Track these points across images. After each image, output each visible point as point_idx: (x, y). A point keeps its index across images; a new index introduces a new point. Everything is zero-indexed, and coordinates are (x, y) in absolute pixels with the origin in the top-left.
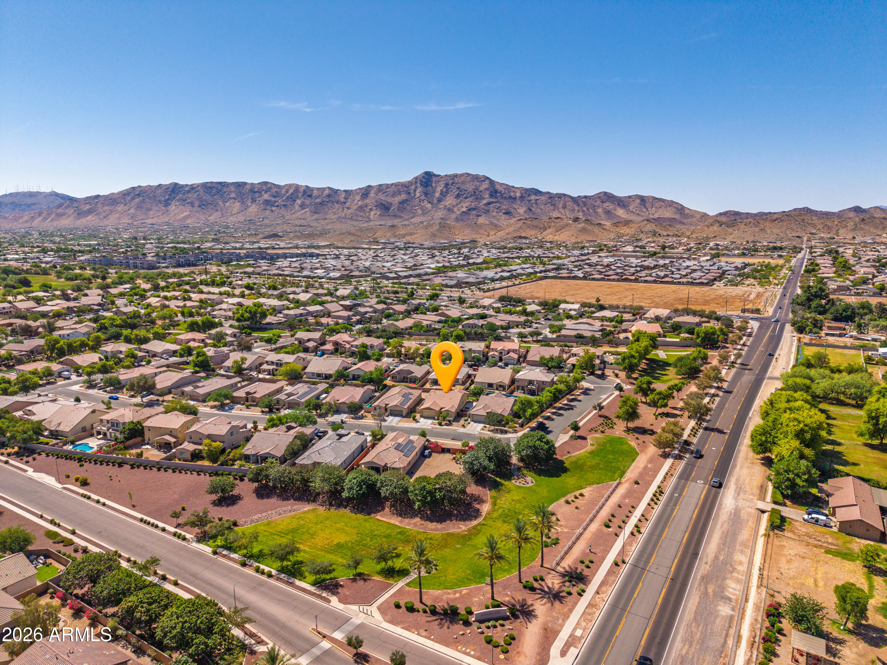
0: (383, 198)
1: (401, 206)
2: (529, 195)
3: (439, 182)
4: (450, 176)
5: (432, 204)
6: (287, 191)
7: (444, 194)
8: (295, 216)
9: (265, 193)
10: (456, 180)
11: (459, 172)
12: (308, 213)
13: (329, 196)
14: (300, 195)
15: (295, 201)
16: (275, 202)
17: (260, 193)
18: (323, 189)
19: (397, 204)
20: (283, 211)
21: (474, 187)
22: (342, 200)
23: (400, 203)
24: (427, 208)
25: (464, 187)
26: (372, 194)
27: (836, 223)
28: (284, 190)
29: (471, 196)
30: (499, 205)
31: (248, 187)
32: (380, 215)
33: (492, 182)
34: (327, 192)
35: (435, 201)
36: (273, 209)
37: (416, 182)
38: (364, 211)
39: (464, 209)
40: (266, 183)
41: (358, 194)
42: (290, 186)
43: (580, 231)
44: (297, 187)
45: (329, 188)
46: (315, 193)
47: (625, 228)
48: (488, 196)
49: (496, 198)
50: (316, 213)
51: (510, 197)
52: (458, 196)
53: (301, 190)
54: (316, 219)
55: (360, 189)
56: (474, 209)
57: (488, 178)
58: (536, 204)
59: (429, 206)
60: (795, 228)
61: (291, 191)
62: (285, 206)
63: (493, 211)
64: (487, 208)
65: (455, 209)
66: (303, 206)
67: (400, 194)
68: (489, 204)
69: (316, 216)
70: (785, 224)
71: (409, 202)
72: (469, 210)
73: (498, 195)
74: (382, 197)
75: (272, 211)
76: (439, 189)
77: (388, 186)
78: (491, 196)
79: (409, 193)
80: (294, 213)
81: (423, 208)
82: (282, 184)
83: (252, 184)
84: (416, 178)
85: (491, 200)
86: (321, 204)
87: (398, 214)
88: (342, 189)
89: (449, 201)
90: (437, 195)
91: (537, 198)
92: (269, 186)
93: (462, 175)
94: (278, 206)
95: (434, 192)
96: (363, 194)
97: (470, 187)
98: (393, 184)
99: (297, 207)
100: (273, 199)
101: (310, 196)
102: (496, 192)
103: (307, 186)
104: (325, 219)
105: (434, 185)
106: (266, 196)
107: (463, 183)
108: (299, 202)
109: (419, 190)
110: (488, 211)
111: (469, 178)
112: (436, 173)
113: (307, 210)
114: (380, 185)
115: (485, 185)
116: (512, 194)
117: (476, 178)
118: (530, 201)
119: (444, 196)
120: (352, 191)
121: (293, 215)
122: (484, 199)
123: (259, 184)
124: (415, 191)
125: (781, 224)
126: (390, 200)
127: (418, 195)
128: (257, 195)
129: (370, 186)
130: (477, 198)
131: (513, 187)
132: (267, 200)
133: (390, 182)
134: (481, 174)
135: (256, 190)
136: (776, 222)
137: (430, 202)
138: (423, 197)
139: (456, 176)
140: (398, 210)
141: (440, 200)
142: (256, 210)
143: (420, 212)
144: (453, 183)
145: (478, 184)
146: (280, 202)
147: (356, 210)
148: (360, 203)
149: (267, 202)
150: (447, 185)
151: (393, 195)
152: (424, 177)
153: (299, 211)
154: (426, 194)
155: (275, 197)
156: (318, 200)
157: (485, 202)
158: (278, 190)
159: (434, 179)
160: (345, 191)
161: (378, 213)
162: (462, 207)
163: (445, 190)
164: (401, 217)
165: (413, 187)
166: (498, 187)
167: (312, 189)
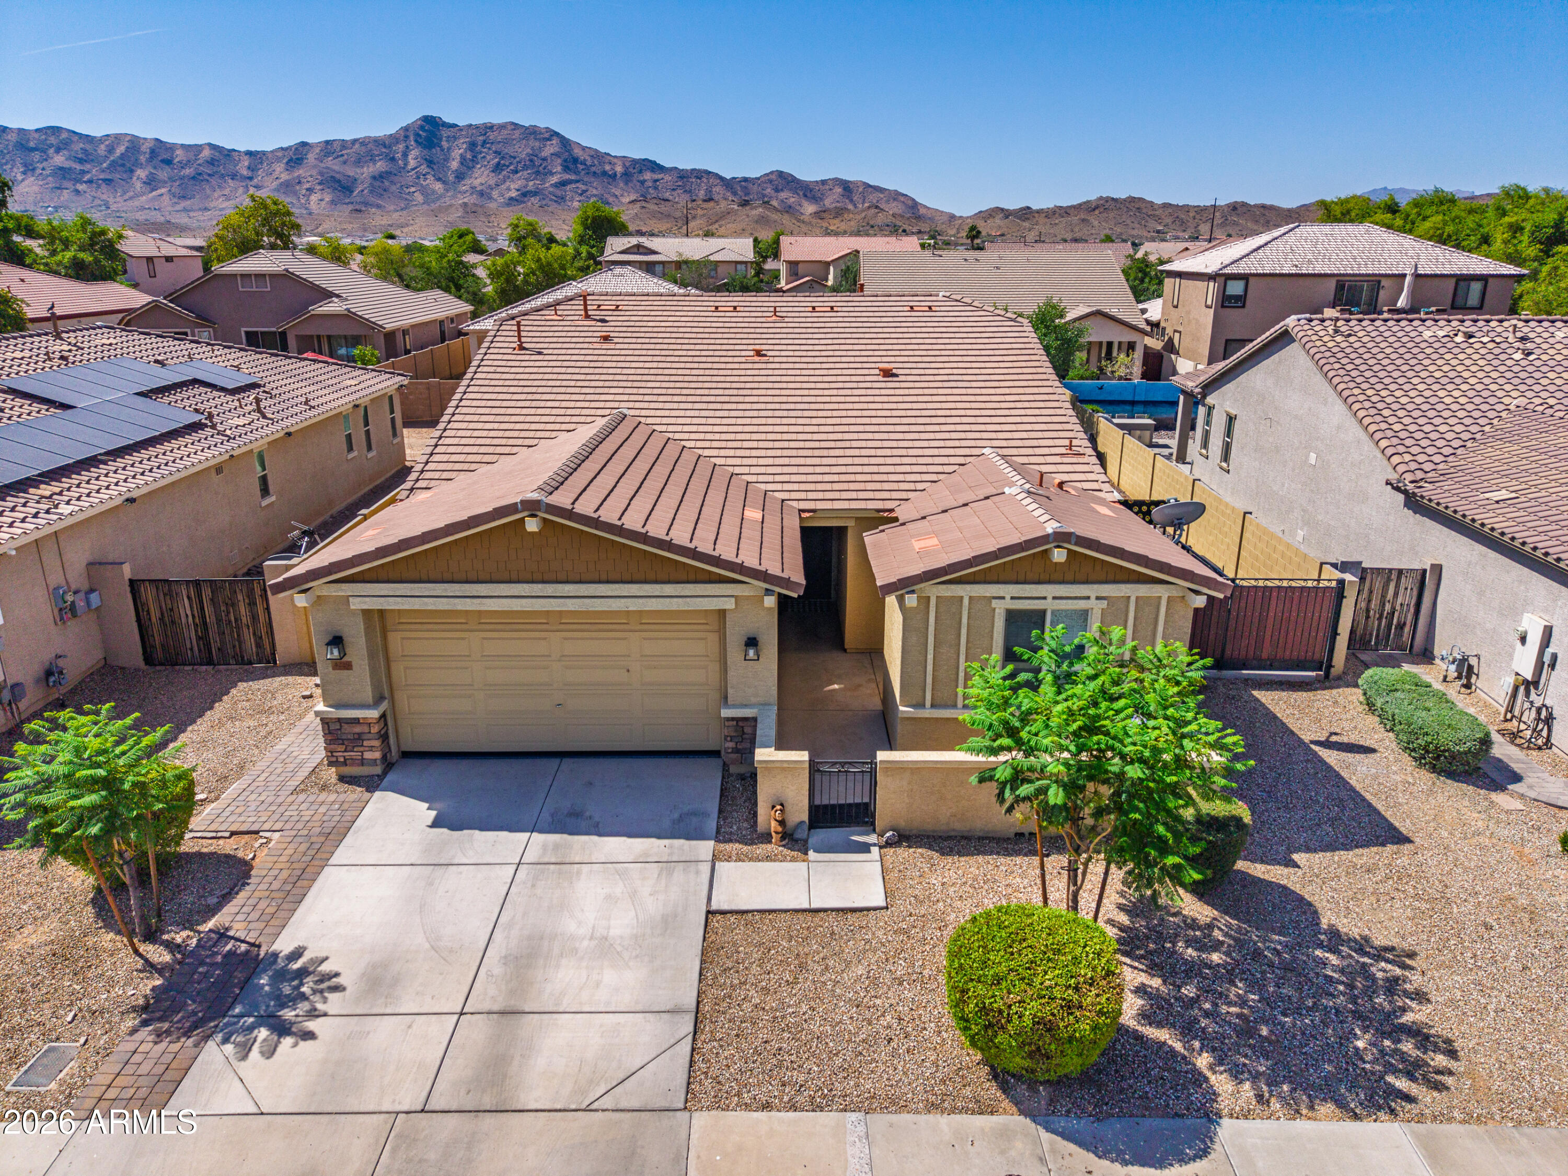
0: (336, 168)
1: (377, 184)
2: (640, 172)
3: (455, 138)
4: (477, 127)
5: (444, 182)
6: (111, 150)
7: (468, 165)
8: (137, 203)
9: (58, 150)
10: (492, 136)
11: (497, 120)
12: (166, 198)
13: (211, 162)
14: (143, 159)
15: (132, 171)
16: (83, 172)
17: (44, 151)
18: (196, 149)
19: (369, 181)
20: (105, 194)
21: (529, 151)
22: (245, 172)
23: (374, 178)
24: (434, 192)
25: (509, 150)
26: (311, 157)
27: (1191, 214)
28: (103, 147)
29: (525, 168)
30: (584, 187)
31: (13, 137)
32: (333, 202)
33: (565, 143)
34: (206, 153)
35: (451, 178)
36: (81, 187)
37: (406, 137)
38: (295, 193)
39: (514, 194)
40: (56, 130)
41: (279, 160)
42: (118, 137)
43: (757, 222)
44: (135, 143)
45: (210, 145)
46: (180, 155)
47: (836, 221)
48: (559, 168)
49: (576, 173)
50: (184, 197)
51: (605, 173)
52: (498, 168)
53: (145, 148)
54: (185, 210)
55: (282, 149)
56: (535, 193)
57: (557, 134)
58: (656, 188)
59: (438, 186)
60: (1128, 222)
61: (120, 150)
62: (108, 181)
63: (572, 200)
64: (559, 193)
65: (495, 194)
66: (151, 183)
67: (373, 160)
68: (563, 184)
69: (187, 203)
70: (1111, 215)
71: (392, 178)
72: (524, 195)
73: (581, 167)
74: (331, 163)
75: (77, 192)
76: (456, 153)
77: (344, 144)
78: (566, 169)
79: (393, 159)
80: (131, 198)
81: (424, 191)
82: (97, 132)
83: (21, 131)
84: (406, 129)
85: (567, 176)
86: (193, 178)
87: (372, 199)
88: (242, 149)
89: (481, 177)
90: (454, 165)
91: (656, 176)
92: (64, 135)
93: (502, 127)
94: (90, 182)
95: (446, 160)
96: (290, 160)
97: (522, 151)
98: (355, 141)
99: (138, 185)
100: (78, 167)
101: (168, 162)
102: (575, 160)
103: (157, 140)
104: (206, 209)
105: (445, 144)
106: (59, 160)
107: (506, 142)
108: (141, 173)
109: (414, 153)
110: (563, 198)
111: (517, 134)
112: (448, 119)
113: (163, 190)
114: (327, 142)
115: (551, 148)
116: (607, 168)
117: (532, 132)
118: (643, 182)
119: (470, 168)
120: (264, 153)
121: (130, 203)
122: (552, 174)
123: (37, 130)
124: (405, 155)
125: (1105, 215)
126: (351, 171)
127: (412, 163)
128: (37, 156)
129: (304, 144)
130: (538, 173)
131: (608, 154)
132: (61, 169)
133: (348, 137)
134: (542, 125)
135: (32, 144)
136: (1097, 212)
137: (439, 179)
138: (424, 169)
139: (490, 127)
140: (371, 192)
141: (460, 177)
142: (36, 188)
143: (419, 197)
144: (484, 142)
145: (537, 144)
146: (94, 172)
147: (277, 190)
148: (285, 177)
149: (62, 173)
150: (472, 145)
151: (359, 162)
152: (422, 128)
153: (142, 194)
154: (430, 163)
155: (81, 161)
156: (187, 171)
157: (554, 179)
158: (88, 147)
159: (445, 133)
160: (249, 153)
161: (328, 198)
162: (509, 189)
163: (469, 156)
164: (378, 206)
165: (401, 147)
166: (577, 152)
167: (171, 148)
